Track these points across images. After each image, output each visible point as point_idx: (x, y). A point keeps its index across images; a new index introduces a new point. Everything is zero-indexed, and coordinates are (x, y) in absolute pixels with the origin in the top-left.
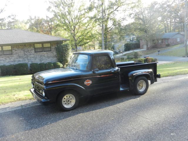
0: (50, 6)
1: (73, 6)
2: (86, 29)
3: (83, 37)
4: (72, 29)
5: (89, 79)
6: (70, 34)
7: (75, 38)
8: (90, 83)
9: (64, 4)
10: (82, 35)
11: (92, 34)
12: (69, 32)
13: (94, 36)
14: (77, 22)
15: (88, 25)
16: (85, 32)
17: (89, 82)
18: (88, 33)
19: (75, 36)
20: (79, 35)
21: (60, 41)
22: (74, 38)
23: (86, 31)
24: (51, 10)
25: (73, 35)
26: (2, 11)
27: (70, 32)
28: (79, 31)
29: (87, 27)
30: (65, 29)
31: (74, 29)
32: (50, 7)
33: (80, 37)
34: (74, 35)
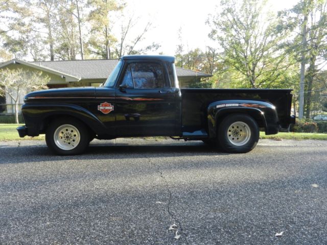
0: (215, 29)
1: (254, 28)
2: (276, 69)
3: (269, 82)
4: (249, 67)
5: (109, 101)
6: (245, 77)
7: (254, 84)
8: (110, 110)
9: (238, 24)
10: (268, 78)
11: (286, 78)
12: (244, 74)
13: (291, 82)
14: (260, 55)
15: (281, 61)
16: (273, 73)
17: (107, 108)
18: (279, 75)
19: (254, 81)
20: (262, 79)
21: (195, 77)
22: (252, 84)
23: (276, 72)
24: (215, 36)
25: (251, 78)
26: (139, 38)
27: (246, 73)
28: (263, 72)
29: (277, 65)
30: (238, 69)
31: (254, 68)
32: (214, 32)
33: (263, 82)
34: (253, 78)
